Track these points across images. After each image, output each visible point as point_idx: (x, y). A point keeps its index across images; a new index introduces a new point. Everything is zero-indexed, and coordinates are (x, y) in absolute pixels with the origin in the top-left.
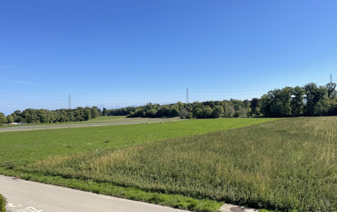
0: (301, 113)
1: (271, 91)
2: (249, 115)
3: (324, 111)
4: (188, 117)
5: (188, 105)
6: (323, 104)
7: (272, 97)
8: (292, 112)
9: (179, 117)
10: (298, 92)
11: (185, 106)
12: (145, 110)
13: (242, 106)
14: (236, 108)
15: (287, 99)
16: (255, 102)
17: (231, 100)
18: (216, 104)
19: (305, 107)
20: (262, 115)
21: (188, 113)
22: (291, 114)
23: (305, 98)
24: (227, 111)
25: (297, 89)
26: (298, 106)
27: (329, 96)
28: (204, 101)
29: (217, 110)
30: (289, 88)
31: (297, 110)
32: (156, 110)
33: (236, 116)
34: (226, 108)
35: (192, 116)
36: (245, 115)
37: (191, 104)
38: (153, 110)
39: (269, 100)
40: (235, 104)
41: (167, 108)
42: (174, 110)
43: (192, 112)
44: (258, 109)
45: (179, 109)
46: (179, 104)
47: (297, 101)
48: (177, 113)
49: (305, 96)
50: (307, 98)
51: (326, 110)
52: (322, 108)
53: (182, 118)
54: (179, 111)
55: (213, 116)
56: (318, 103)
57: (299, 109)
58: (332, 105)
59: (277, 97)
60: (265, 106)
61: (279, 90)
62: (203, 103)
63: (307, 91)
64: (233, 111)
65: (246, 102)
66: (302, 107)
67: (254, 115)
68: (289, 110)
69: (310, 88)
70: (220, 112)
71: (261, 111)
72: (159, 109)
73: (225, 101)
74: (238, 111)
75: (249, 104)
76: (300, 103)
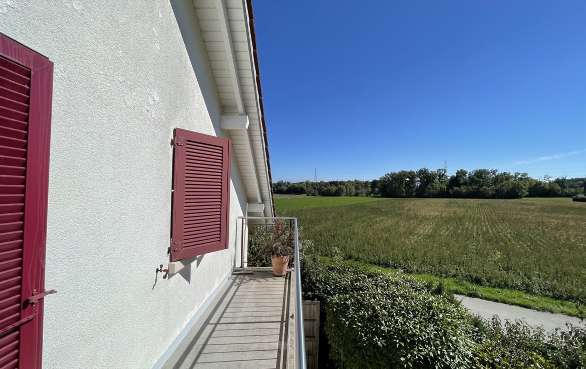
0: (414, 194)
1: (388, 174)
2: (368, 194)
3: (433, 194)
4: (314, 195)
5: (316, 184)
6: (432, 186)
7: (389, 179)
8: (406, 194)
9: (306, 195)
10: (411, 175)
11: (313, 184)
12: (276, 187)
13: (362, 186)
14: (357, 188)
15: (402, 182)
16: (374, 183)
17: (356, 180)
18: (340, 184)
19: (417, 189)
20: (380, 195)
21: (314, 191)
22: (404, 195)
23: (418, 181)
24: (348, 190)
25: (411, 173)
26: (411, 188)
27: (439, 179)
28: (330, 181)
29: (340, 189)
30: (404, 172)
31: (410, 191)
32: (286, 187)
33: (357, 195)
34: (348, 188)
35: (317, 194)
36: (364, 194)
37: (319, 183)
38: (283, 187)
39: (386, 182)
40: (357, 184)
41: (297, 185)
42: (302, 188)
43: (317, 190)
44: (377, 189)
45: (307, 187)
46: (307, 183)
47: (410, 184)
48: (305, 190)
49: (419, 179)
50: (421, 181)
51: (435, 192)
52: (432, 191)
53: (308, 195)
54: (306, 189)
55: (337, 194)
56: (429, 186)
57: (412, 190)
58: (441, 188)
59: (393, 179)
60: (382, 187)
61: (395, 174)
62: (329, 182)
63: (420, 174)
64: (354, 190)
65: (367, 183)
66: (415, 189)
67: (372, 195)
68: (403, 192)
69: (423, 173)
70: (343, 192)
71: (379, 192)
72: (289, 186)
73: (349, 182)
74: (358, 191)
75: (369, 185)
76: (413, 186)
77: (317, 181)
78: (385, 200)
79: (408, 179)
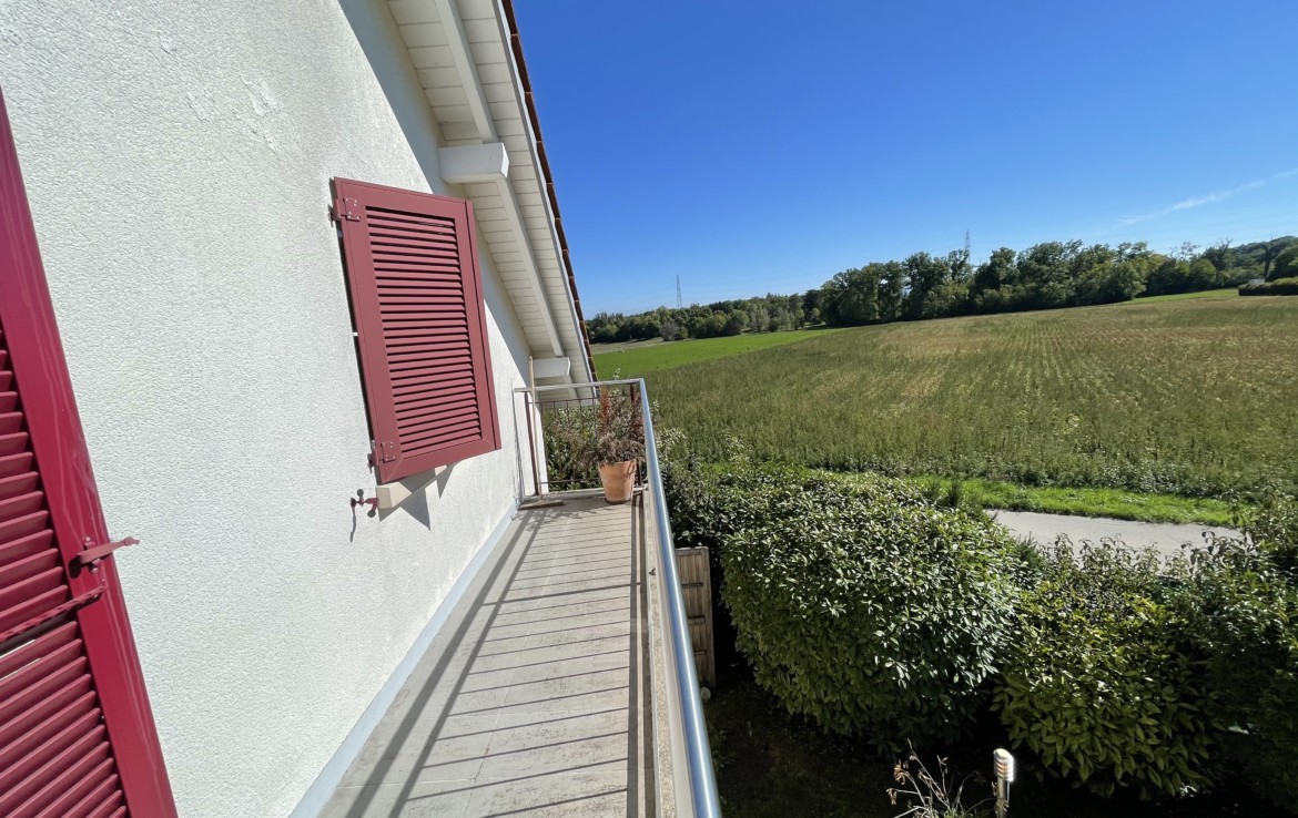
0: (898, 314)
1: (840, 274)
2: (798, 325)
3: (940, 309)
4: (678, 338)
5: (681, 312)
6: (938, 293)
7: (842, 286)
8: (881, 314)
9: (660, 339)
10: (892, 272)
11: (674, 314)
12: (593, 329)
13: (784, 307)
14: (772, 313)
15: (872, 289)
16: (811, 298)
17: (769, 295)
18: (736, 308)
19: (906, 303)
20: (824, 323)
21: (677, 328)
22: (878, 317)
23: (908, 284)
24: (754, 319)
25: (890, 266)
26: (892, 301)
27: (953, 276)
28: (713, 302)
29: (734, 319)
30: (875, 265)
31: (890, 308)
32: (615, 327)
33: (773, 328)
34: (753, 314)
35: (686, 335)
36: (789, 325)
37: (687, 311)
38: (609, 327)
39: (836, 293)
40: (773, 304)
41: (638, 320)
42: (651, 325)
43: (686, 325)
44: (817, 312)
45: (662, 322)
46: (662, 313)
47: (888, 292)
48: (657, 329)
49: (908, 279)
50: (912, 284)
51: (945, 306)
52: (937, 303)
53: (666, 340)
54: (660, 327)
55: (730, 330)
56: (930, 293)
57: (893, 306)
58: (956, 295)
59: (853, 284)
60: (827, 305)
61: (856, 271)
62: (711, 306)
63: (911, 267)
64: (767, 319)
65: (793, 299)
66: (900, 303)
67: (807, 325)
68: (875, 311)
69: (917, 263)
70: (742, 324)
71: (821, 316)
72: (622, 323)
73: (755, 300)
74: (775, 319)
75: (800, 304)
76: (895, 295)
77: (684, 306)
78: (836, 333)
79: (884, 282)
